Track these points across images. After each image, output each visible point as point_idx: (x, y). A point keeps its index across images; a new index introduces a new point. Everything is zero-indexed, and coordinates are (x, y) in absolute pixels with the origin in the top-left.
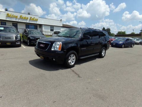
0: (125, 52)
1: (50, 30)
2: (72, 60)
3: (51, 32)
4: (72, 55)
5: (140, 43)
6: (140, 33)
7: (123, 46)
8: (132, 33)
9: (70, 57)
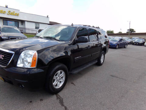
0: (123, 55)
1: (34, 28)
2: (59, 81)
3: (36, 30)
4: (59, 72)
5: (130, 42)
6: (127, 32)
7: (117, 47)
8: (119, 32)
9: (56, 75)
